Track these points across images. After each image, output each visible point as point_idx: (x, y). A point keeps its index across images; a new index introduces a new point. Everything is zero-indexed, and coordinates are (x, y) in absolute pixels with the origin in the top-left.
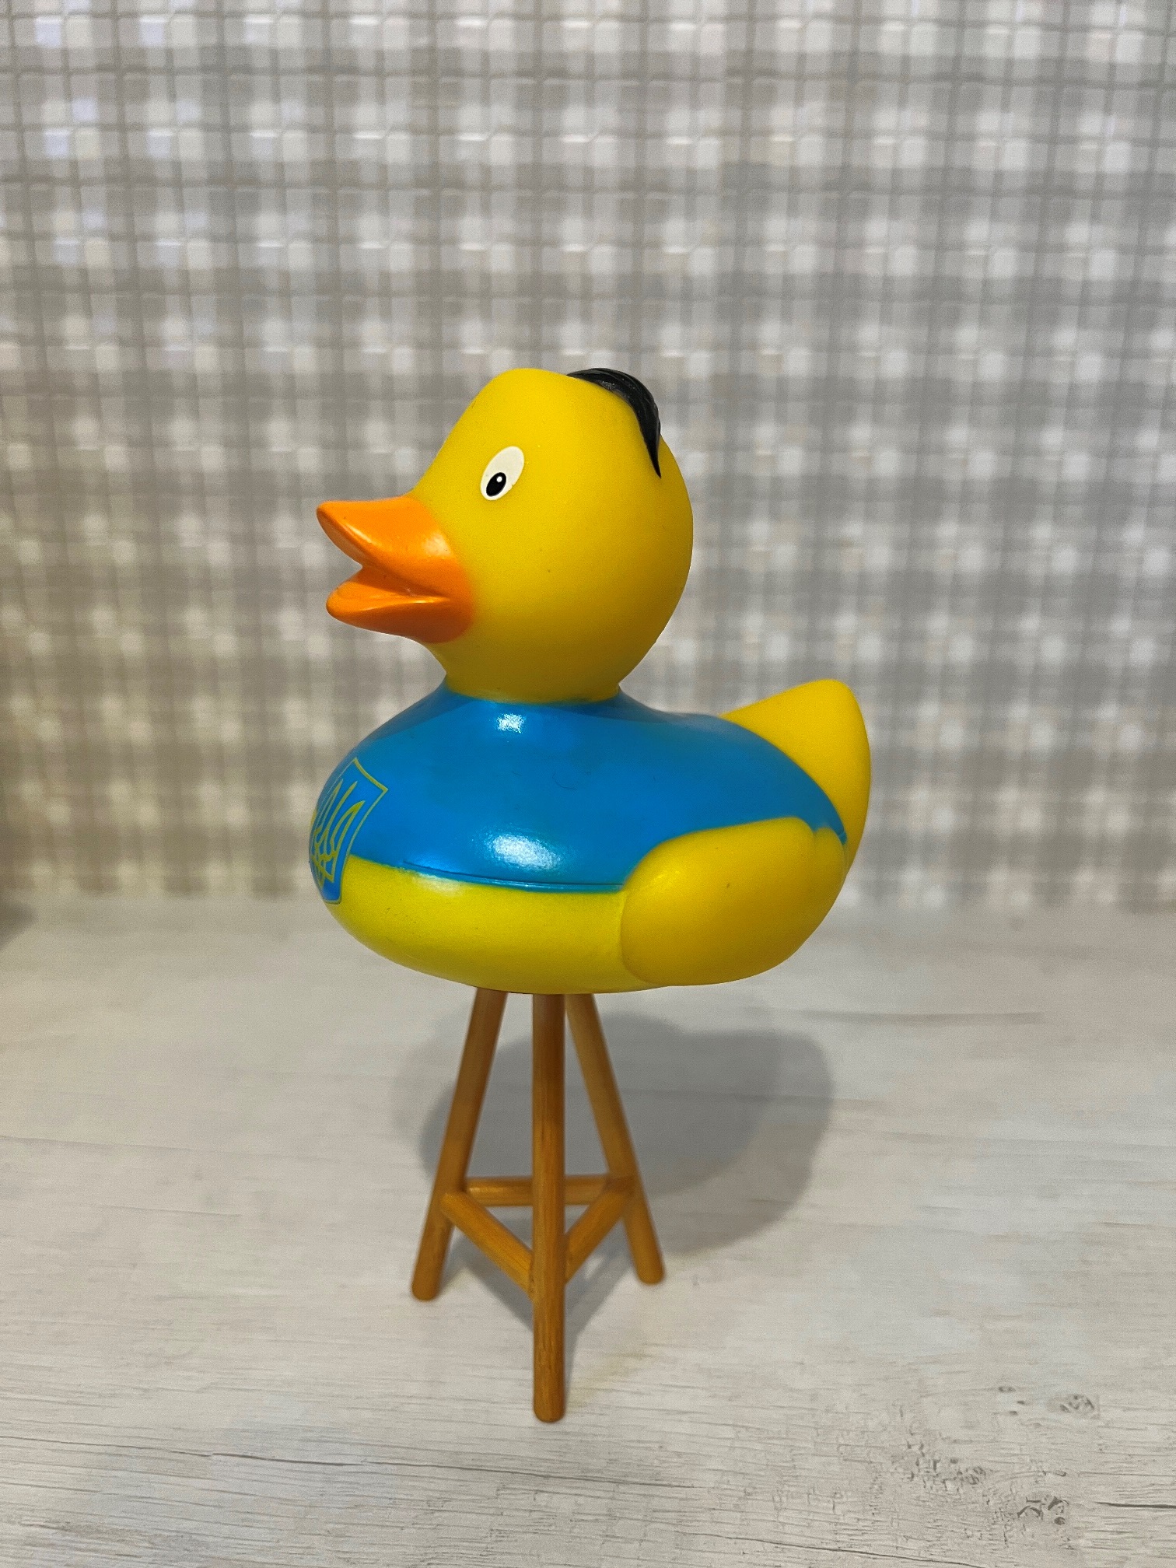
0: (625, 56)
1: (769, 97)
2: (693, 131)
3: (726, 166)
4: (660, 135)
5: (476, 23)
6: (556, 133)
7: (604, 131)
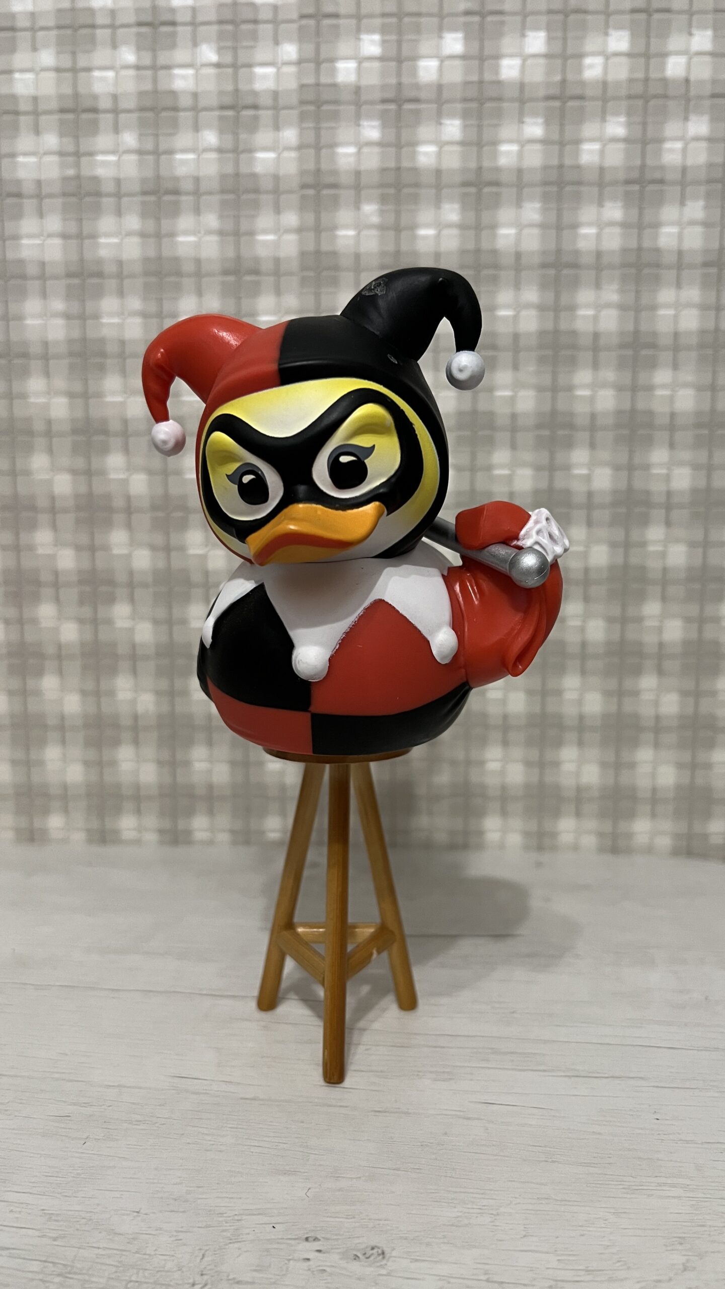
0: (223, 177)
1: (335, 202)
2: (276, 230)
3: (303, 254)
4: (251, 233)
5: (112, 158)
6: (172, 235)
7: (209, 232)
